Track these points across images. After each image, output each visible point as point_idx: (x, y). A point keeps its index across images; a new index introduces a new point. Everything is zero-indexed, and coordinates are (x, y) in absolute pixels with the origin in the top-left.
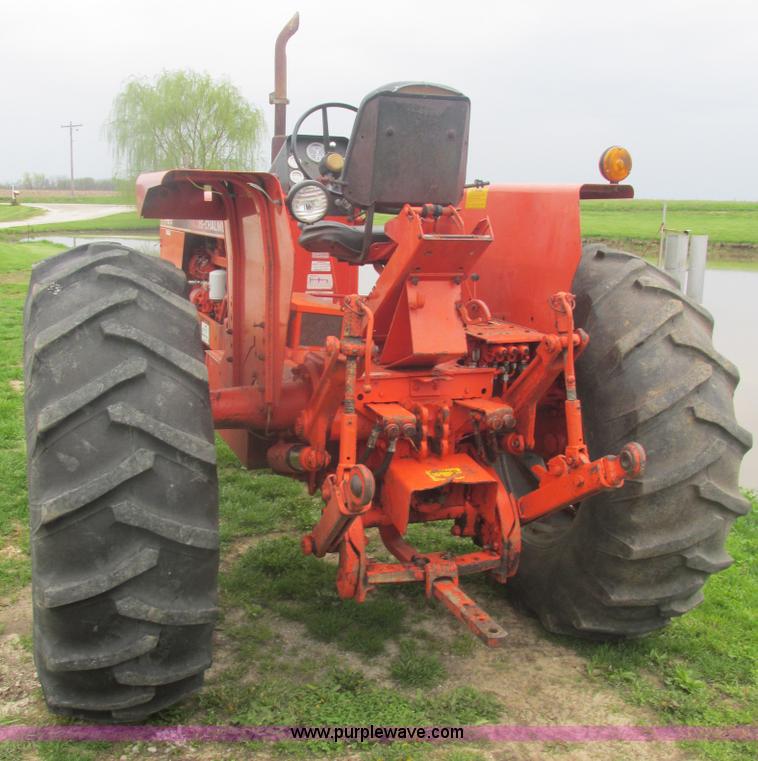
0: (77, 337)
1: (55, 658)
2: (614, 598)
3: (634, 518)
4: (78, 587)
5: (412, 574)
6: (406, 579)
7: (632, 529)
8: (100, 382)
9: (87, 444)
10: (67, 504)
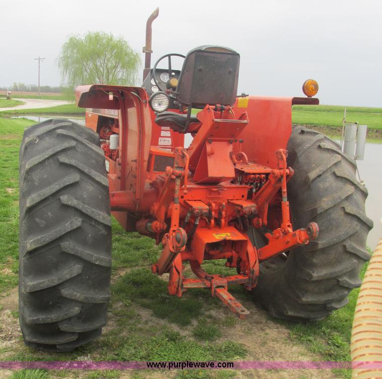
0: (47, 163)
1: (30, 317)
2: (304, 299)
3: (315, 261)
4: (43, 282)
5: (205, 284)
6: (202, 286)
7: (313, 266)
8: (57, 185)
9: (50, 214)
10: (39, 242)
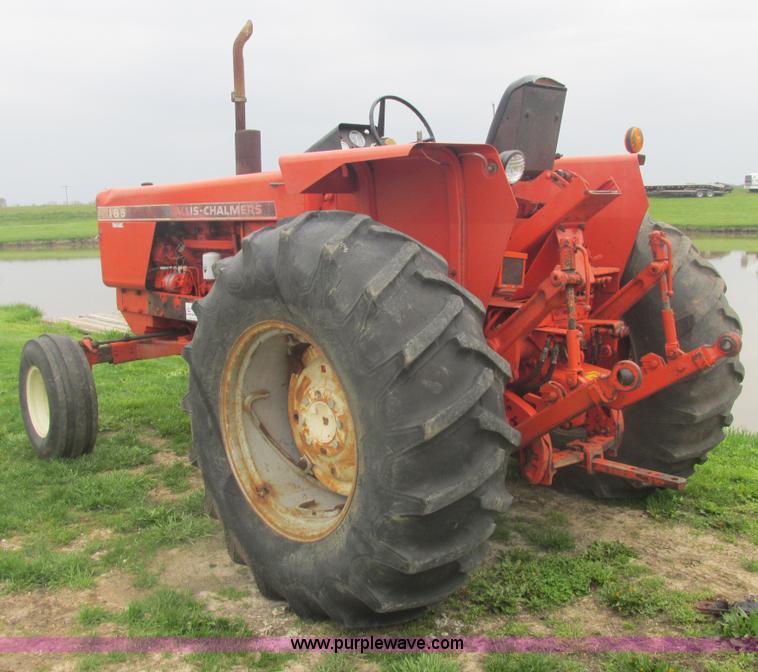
2: (677, 455)
3: (693, 394)
4: (456, 490)
6: (575, 461)
7: (691, 402)
8: (441, 317)
9: (445, 369)
10: (446, 420)
